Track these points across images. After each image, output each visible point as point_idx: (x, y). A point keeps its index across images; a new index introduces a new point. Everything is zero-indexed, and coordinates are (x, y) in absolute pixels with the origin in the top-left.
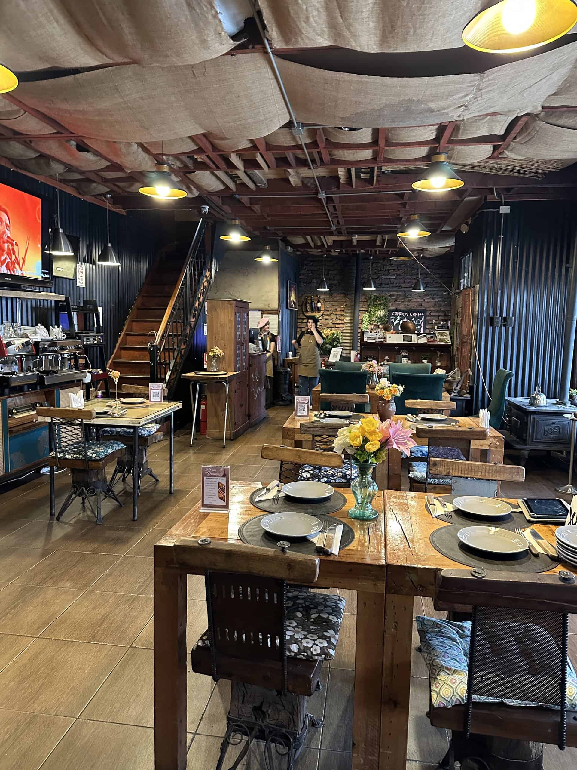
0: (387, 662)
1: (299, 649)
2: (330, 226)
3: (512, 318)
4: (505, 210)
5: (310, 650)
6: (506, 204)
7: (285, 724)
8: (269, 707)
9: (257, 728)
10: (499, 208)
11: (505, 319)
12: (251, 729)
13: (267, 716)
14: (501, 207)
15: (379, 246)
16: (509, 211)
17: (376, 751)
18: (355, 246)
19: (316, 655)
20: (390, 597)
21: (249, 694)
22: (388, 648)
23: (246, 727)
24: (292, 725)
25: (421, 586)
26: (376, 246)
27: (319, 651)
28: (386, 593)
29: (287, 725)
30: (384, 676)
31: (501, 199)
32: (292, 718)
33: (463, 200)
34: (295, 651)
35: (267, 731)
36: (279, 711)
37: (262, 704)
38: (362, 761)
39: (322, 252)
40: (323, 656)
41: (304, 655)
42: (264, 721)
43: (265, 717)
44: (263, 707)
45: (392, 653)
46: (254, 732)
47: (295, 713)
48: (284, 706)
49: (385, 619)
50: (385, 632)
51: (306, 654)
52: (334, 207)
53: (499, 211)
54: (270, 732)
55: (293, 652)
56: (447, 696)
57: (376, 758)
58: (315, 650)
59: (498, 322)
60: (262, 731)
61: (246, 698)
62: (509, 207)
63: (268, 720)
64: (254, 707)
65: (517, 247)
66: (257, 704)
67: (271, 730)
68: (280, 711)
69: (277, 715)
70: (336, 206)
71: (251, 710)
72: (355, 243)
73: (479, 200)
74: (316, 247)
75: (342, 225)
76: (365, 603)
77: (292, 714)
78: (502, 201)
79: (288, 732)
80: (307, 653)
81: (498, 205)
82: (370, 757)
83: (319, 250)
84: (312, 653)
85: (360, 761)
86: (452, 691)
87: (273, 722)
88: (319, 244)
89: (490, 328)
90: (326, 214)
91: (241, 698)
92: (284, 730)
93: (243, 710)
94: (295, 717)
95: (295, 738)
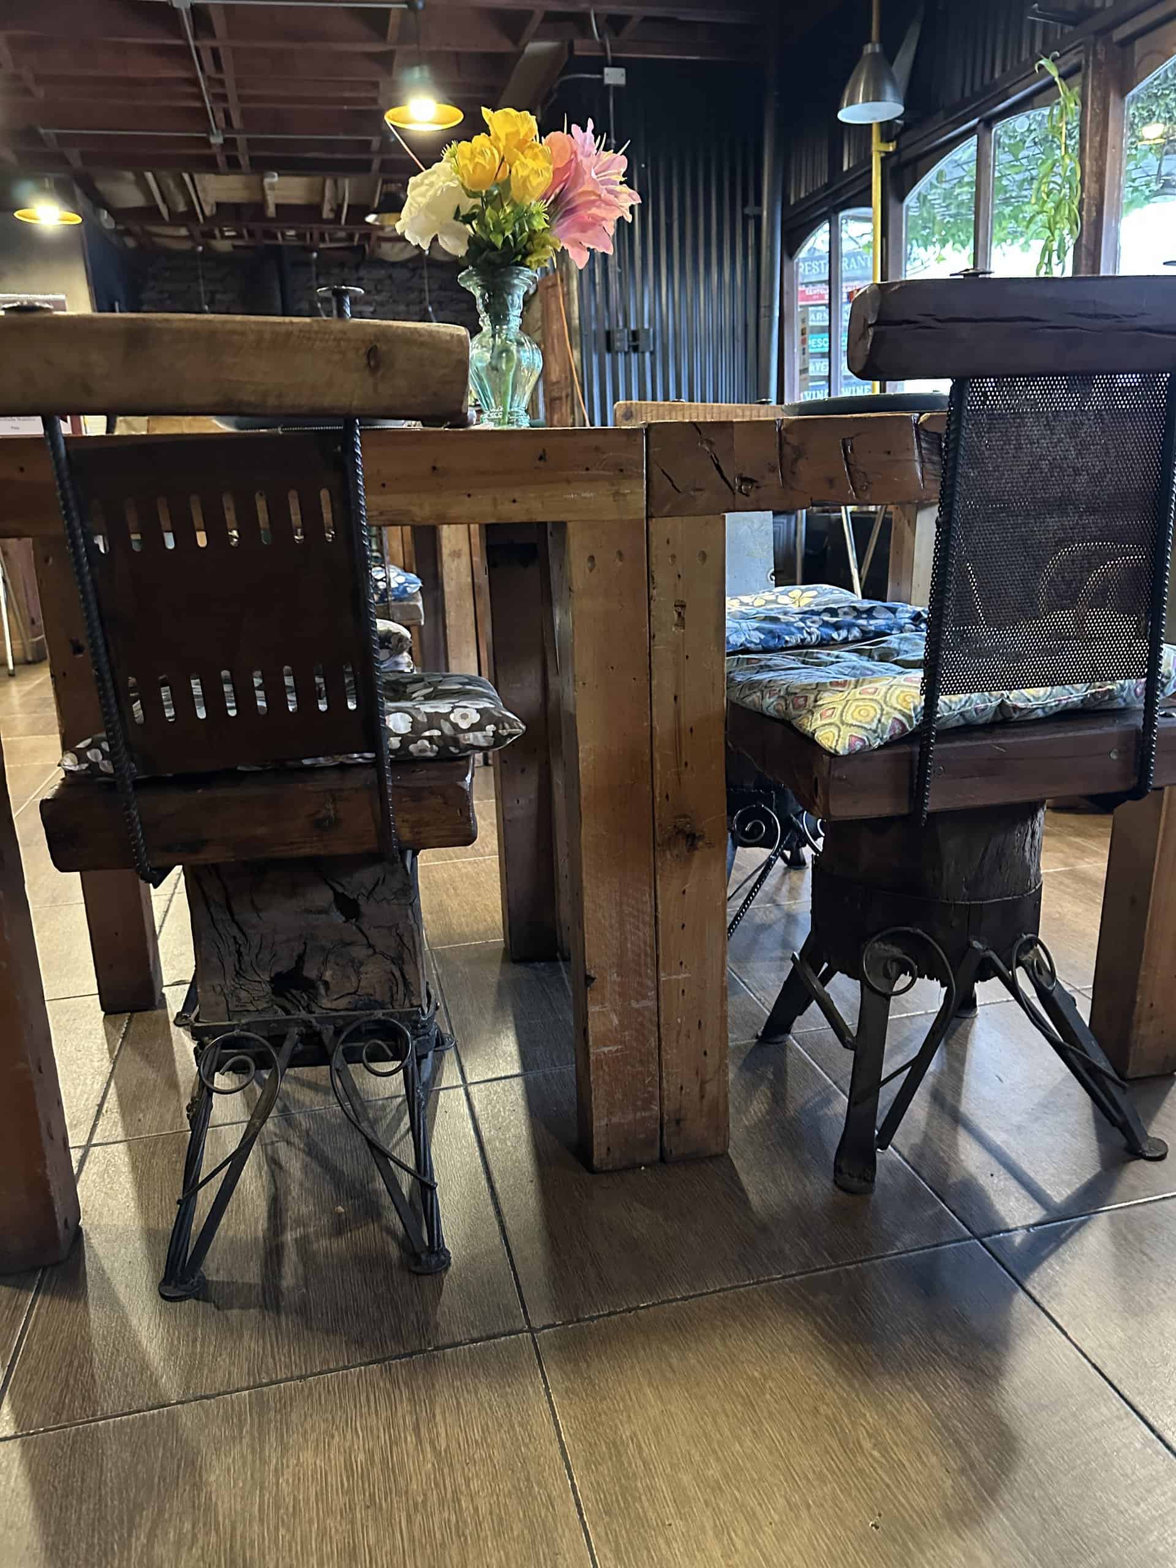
0: (663, 726)
1: (414, 723)
2: (209, 131)
3: (648, 330)
4: (614, 76)
5: (447, 719)
6: (616, 63)
7: (378, 997)
8: (325, 962)
9: (294, 1032)
10: (602, 73)
11: (635, 335)
12: (277, 1040)
13: (322, 991)
14: (607, 70)
15: (328, 222)
16: (622, 81)
17: (649, 983)
18: (271, 220)
19: (469, 730)
20: (662, 527)
21: (255, 941)
22: (664, 682)
23: (261, 1039)
24: (400, 995)
25: (743, 480)
26: (322, 221)
27: (476, 718)
28: (648, 517)
29: (388, 1000)
30: (658, 766)
31: (605, 50)
32: (397, 974)
33: (523, 52)
34: (403, 731)
35: (328, 1033)
36: (356, 965)
37: (301, 959)
38: (616, 1021)
39: (190, 237)
40: (490, 728)
41: (430, 739)
42: (314, 1008)
43: (314, 998)
44: (307, 966)
45: (676, 698)
46: (287, 1046)
47: (406, 956)
48: (370, 946)
49: (650, 599)
50: (652, 637)
51: (436, 733)
52: (215, 52)
53: (602, 80)
54: (338, 1032)
55: (397, 735)
56: (869, 719)
57: (651, 1004)
58: (464, 717)
59: (621, 342)
60: (311, 1037)
61: (246, 958)
62: (622, 71)
63: (325, 1003)
64: (279, 975)
65: (646, 166)
66: (285, 965)
67: (341, 1022)
68: (361, 964)
69: (354, 979)
70: (221, 52)
71: (268, 988)
72: (271, 211)
73: (555, 54)
74: (177, 219)
75: (239, 132)
76: (592, 558)
77: (398, 961)
78: (606, 56)
79: (392, 1015)
80: (441, 730)
81: (599, 65)
82: (634, 1005)
83: (183, 232)
84: (455, 726)
85: (611, 1022)
86: (877, 707)
87: (343, 1003)
88: (182, 208)
89: (608, 358)
90: (195, 82)
91: (230, 961)
92: (379, 1014)
93: (243, 994)
94: (408, 968)
95: (414, 1026)
